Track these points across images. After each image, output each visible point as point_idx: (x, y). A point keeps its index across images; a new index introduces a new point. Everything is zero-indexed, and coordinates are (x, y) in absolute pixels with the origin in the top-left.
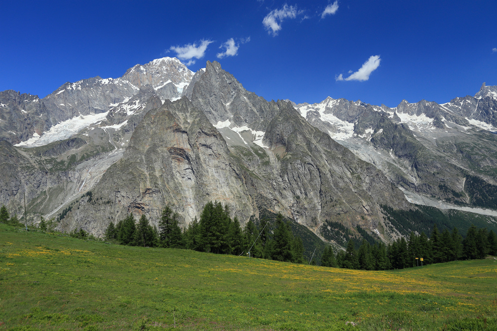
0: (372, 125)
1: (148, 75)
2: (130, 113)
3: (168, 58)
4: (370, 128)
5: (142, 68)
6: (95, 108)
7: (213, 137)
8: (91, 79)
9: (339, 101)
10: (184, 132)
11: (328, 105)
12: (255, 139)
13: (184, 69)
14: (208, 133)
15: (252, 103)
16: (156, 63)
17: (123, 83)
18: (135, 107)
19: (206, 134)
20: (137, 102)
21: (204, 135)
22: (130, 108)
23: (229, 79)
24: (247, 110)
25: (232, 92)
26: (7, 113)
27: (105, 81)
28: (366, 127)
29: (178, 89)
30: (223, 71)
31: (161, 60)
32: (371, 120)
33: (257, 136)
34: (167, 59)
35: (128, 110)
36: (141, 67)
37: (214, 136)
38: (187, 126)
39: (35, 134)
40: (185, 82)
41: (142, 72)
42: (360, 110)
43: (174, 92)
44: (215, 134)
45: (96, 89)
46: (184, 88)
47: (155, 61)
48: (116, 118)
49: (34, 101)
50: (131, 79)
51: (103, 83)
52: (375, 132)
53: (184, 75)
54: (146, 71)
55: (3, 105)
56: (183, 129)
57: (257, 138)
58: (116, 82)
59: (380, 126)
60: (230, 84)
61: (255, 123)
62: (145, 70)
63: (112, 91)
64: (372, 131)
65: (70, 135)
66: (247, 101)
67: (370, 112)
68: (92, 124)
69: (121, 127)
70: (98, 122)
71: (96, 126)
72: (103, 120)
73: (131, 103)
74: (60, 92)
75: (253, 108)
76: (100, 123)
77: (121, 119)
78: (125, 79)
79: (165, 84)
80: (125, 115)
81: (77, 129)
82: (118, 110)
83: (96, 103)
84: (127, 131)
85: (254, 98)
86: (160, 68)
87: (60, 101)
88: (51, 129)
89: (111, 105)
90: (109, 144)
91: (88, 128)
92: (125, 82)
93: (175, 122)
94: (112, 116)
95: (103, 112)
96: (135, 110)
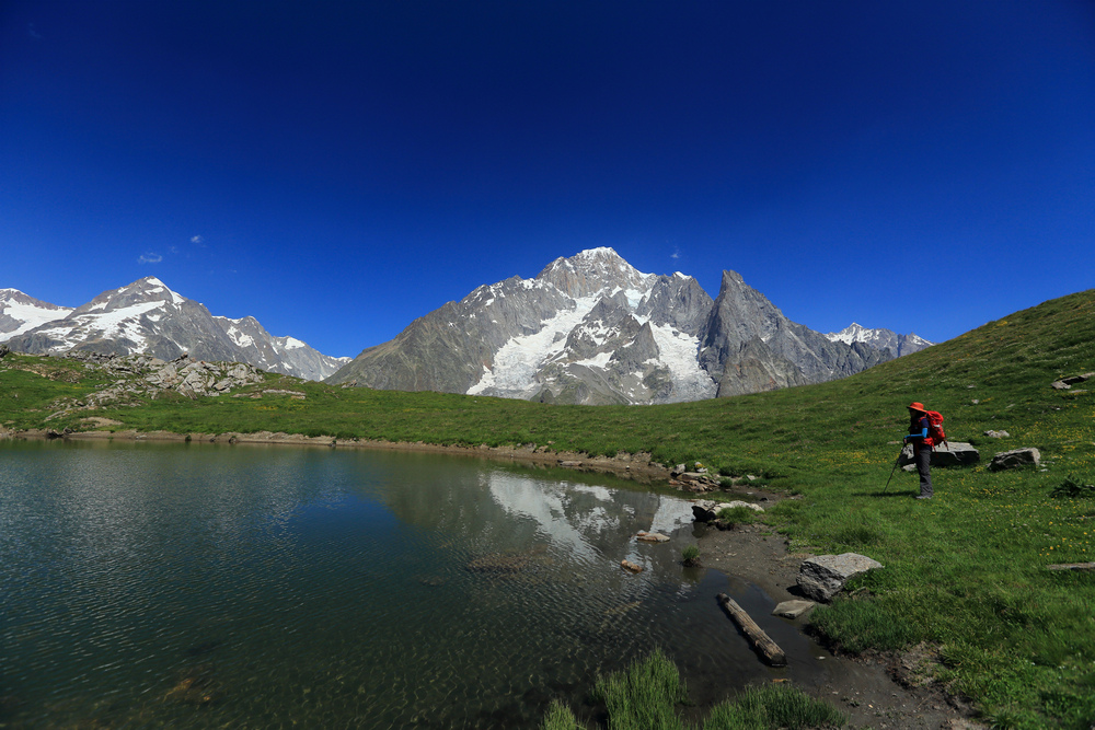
1: (579, 275)
2: (599, 342)
3: (604, 248)
5: (567, 263)
6: (524, 326)
8: (507, 280)
9: (878, 332)
11: (856, 337)
13: (627, 267)
15: (806, 343)
16: (588, 257)
17: (548, 287)
18: (602, 331)
20: (600, 322)
22: (594, 333)
23: (758, 301)
25: (766, 321)
26: (460, 336)
27: (528, 283)
29: (629, 300)
30: (750, 289)
31: (595, 251)
34: (603, 250)
35: (593, 336)
36: (566, 261)
39: (485, 369)
40: (633, 288)
41: (568, 269)
45: (519, 295)
46: (642, 301)
47: (585, 252)
48: (583, 347)
49: (471, 316)
50: (555, 280)
51: (526, 286)
53: (630, 277)
54: (575, 269)
55: (452, 324)
58: (540, 285)
60: (762, 308)
62: (572, 266)
63: (540, 300)
65: (532, 371)
66: (795, 336)
68: (549, 356)
69: (607, 365)
70: (561, 353)
71: (563, 360)
72: (568, 352)
73: (592, 326)
74: (489, 302)
75: (810, 351)
76: (565, 355)
77: (592, 350)
78: (549, 280)
79: (614, 292)
80: (593, 343)
81: (533, 362)
82: (581, 335)
83: (524, 318)
84: (622, 373)
85: (807, 334)
86: (596, 265)
87: (492, 315)
88: (495, 359)
89: (542, 322)
90: (616, 394)
91: (553, 362)
92: (550, 284)
93: (769, 377)
94: (579, 345)
95: (534, 333)
96: (604, 336)
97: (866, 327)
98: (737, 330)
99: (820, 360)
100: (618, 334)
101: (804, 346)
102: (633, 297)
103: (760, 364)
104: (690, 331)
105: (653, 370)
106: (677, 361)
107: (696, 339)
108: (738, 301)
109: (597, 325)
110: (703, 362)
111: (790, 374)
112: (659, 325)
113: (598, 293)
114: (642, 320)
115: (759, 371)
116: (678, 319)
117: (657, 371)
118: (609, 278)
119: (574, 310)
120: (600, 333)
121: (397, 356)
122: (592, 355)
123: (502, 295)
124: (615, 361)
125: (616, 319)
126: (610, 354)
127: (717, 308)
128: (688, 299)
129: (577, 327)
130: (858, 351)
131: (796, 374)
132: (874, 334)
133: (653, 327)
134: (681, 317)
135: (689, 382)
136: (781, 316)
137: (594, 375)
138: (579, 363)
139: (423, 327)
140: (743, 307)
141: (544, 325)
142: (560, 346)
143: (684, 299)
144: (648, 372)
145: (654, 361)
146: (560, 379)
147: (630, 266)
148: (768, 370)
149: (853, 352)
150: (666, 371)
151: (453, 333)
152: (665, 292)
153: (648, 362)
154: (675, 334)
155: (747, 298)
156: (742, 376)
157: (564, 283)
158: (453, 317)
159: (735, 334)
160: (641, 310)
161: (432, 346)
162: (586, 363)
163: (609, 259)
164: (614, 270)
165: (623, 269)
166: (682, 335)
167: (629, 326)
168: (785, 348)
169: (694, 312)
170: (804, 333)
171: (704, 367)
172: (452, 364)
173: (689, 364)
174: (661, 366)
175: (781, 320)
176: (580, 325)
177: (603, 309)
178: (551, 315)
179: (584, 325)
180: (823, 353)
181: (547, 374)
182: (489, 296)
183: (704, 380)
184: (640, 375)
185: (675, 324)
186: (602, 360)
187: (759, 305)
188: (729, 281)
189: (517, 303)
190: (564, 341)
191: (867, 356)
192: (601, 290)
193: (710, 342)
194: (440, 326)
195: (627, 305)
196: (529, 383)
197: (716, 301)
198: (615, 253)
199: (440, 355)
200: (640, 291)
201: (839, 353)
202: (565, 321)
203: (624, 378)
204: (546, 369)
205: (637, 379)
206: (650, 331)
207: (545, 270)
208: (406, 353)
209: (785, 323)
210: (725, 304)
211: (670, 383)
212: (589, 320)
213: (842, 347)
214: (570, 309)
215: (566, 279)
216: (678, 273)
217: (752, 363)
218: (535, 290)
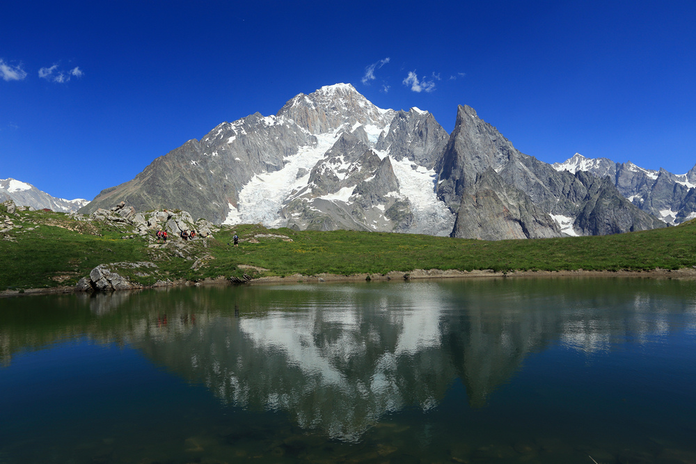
0: (671, 204)
1: (319, 111)
2: (341, 176)
4: (668, 209)
5: (307, 100)
6: (267, 162)
7: (549, 228)
8: (250, 117)
9: (598, 162)
10: (516, 220)
11: (579, 167)
12: (560, 227)
13: (366, 103)
14: (543, 222)
15: (535, 173)
16: (327, 93)
17: (289, 124)
18: (344, 166)
19: (540, 223)
20: (342, 157)
21: (538, 225)
22: (336, 168)
23: (491, 134)
24: (528, 182)
25: (498, 153)
26: (203, 174)
27: (269, 120)
28: (661, 207)
29: (368, 135)
30: (483, 122)
31: (334, 87)
32: (668, 196)
33: (560, 222)
34: (344, 87)
35: (336, 171)
36: (306, 97)
37: (550, 226)
38: (515, 211)
39: (231, 206)
40: (371, 124)
41: (308, 105)
42: (638, 179)
43: (366, 141)
44: (551, 224)
45: (261, 132)
46: (381, 136)
47: (324, 88)
48: (326, 182)
49: (214, 154)
50: (296, 117)
51: (267, 123)
52: (681, 215)
53: (368, 112)
54: (315, 105)
55: (194, 162)
56: (514, 217)
57: (563, 226)
58: (281, 122)
59: (691, 208)
60: (494, 141)
61: (546, 203)
62: (312, 102)
63: (282, 137)
64: (673, 214)
65: (277, 207)
66: (525, 168)
67: (665, 184)
68: (294, 192)
69: (350, 199)
70: (305, 189)
71: (308, 196)
72: (312, 187)
73: (334, 161)
74: (231, 139)
75: (538, 180)
76: (309, 190)
77: (335, 186)
78: (290, 116)
79: (354, 128)
80: (336, 179)
81: (278, 198)
82: (323, 171)
83: (267, 155)
84: (364, 206)
85: (535, 165)
86: (335, 101)
87: (234, 153)
88: (240, 197)
89: (285, 159)
90: (360, 227)
91: (298, 197)
92: (291, 121)
93: (503, 205)
94: (321, 180)
95: (278, 169)
96: (346, 171)
97: (587, 157)
98: (472, 163)
99: (548, 188)
100: (360, 168)
101: (533, 176)
102: (372, 132)
103: (494, 194)
104: (428, 164)
105: (393, 202)
106: (416, 193)
107: (433, 172)
108: (472, 134)
109: (339, 160)
110: (441, 193)
111: (522, 202)
112: (398, 159)
113: (339, 129)
114: (382, 155)
115: (493, 201)
116: (416, 153)
117: (397, 203)
118: (349, 113)
119: (315, 146)
120: (342, 168)
121: (139, 196)
122: (335, 190)
123: (244, 132)
124: (358, 195)
125: (357, 154)
126: (352, 189)
127: (452, 142)
128: (424, 133)
129: (320, 162)
130: (581, 180)
131: (527, 202)
132: (595, 163)
133: (393, 161)
134: (419, 151)
135: (428, 213)
136: (512, 148)
137: (339, 210)
138: (323, 197)
139: (165, 166)
140: (477, 140)
141: (286, 162)
142: (303, 182)
143: (421, 134)
144: (390, 204)
145: (394, 194)
146: (306, 214)
147: (368, 102)
148: (502, 199)
149: (577, 180)
150: (406, 203)
151: (196, 171)
152: (403, 127)
153: (389, 195)
154: (414, 167)
155: (481, 131)
156: (478, 206)
157: (305, 120)
158: (196, 156)
159: (470, 167)
160: (380, 145)
161: (176, 185)
162: (330, 197)
163: (348, 95)
164: (353, 105)
165: (362, 104)
166: (420, 168)
167: (370, 161)
168: (516, 178)
169: (431, 146)
170: (532, 163)
171: (442, 199)
172: (197, 203)
173: (428, 196)
174: (402, 199)
175: (512, 152)
176: (322, 161)
177: (344, 145)
178: (293, 151)
179: (326, 160)
180: (551, 182)
181: (292, 210)
182: (231, 133)
183: (441, 209)
184: (381, 207)
185: (413, 158)
186: (345, 195)
187: (492, 138)
188: (464, 116)
189: (259, 140)
190: (307, 177)
191: (589, 184)
192: (341, 126)
193: (445, 175)
194: (182, 165)
195: (367, 141)
196: (275, 218)
197: (451, 135)
198: (353, 89)
199: (184, 194)
200: (378, 126)
201: (564, 182)
202: (307, 157)
203: (367, 211)
204: (292, 204)
205: (380, 212)
206: (390, 165)
207: (285, 107)
208: (149, 193)
209: (516, 155)
210: (460, 138)
211: (411, 215)
212: (331, 156)
213: (567, 176)
214: (311, 145)
215: (307, 116)
216: (415, 108)
217: (487, 194)
218: (276, 127)
